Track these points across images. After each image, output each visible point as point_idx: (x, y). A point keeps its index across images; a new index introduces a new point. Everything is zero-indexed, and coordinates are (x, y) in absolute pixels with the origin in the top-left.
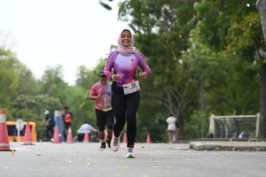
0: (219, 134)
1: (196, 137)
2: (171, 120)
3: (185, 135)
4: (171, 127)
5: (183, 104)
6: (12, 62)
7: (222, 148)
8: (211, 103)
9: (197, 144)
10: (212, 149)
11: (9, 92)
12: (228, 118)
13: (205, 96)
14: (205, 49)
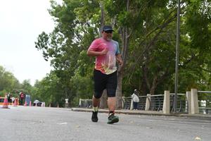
0: (83, 106)
1: (74, 106)
2: (67, 100)
3: (71, 105)
4: (67, 102)
5: (71, 95)
6: (12, 77)
7: (83, 111)
9: (74, 109)
10: (79, 111)
11: (10, 87)
12: (86, 100)
13: (79, 92)
14: (80, 76)
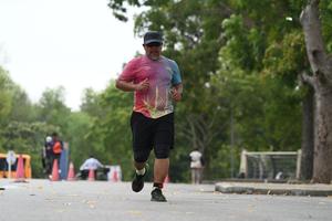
0: (253, 174)
1: (223, 177)
2: (196, 155)
3: (211, 174)
5: (209, 138)
6: (3, 82)
7: (254, 191)
8: (243, 136)
9: (225, 185)
10: (242, 192)
12: (263, 155)
13: (236, 128)
14: (238, 71)
